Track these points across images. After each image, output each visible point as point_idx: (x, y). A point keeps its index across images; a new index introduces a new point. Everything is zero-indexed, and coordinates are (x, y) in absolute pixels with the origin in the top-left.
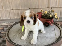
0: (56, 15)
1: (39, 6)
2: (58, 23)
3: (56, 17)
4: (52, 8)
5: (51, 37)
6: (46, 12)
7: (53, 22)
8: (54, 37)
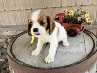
0: (88, 17)
1: (61, 4)
2: (91, 31)
3: (88, 21)
4: (81, 6)
5: (78, 53)
6: (72, 13)
7: (83, 28)
8: (83, 53)
